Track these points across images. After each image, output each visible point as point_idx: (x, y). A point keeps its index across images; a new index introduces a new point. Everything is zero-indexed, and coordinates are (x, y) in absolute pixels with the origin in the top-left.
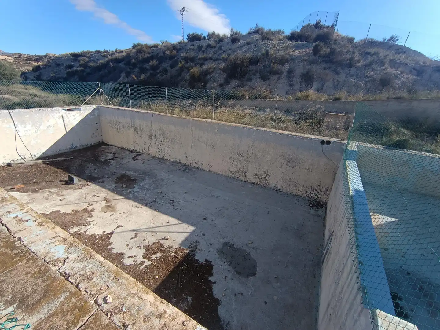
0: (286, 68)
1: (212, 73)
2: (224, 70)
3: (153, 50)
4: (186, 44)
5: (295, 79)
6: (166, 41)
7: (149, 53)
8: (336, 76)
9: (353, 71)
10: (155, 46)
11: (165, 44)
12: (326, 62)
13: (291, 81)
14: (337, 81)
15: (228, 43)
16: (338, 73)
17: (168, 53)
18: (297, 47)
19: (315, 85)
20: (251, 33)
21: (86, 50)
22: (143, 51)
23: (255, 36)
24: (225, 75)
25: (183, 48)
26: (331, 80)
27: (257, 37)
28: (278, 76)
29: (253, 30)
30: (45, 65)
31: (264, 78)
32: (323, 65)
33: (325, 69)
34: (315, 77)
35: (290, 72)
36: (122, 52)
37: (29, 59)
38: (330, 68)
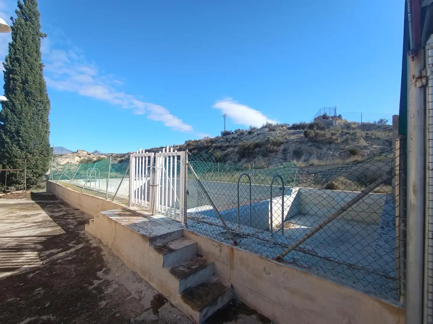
0: (282, 147)
1: (230, 155)
2: (238, 153)
3: (198, 143)
4: (220, 138)
5: (289, 155)
6: (207, 137)
7: (194, 146)
8: (319, 150)
9: (333, 146)
10: (199, 141)
11: (206, 139)
12: (312, 141)
13: (285, 156)
14: (320, 154)
15: (247, 135)
16: (321, 149)
17: (205, 144)
18: (294, 134)
19: (303, 158)
20: (264, 127)
21: (154, 147)
22: (190, 145)
23: (265, 129)
24: (238, 156)
25: (217, 141)
26: (315, 153)
27: (267, 129)
28: (275, 153)
29: (265, 125)
30: (127, 159)
31: (264, 156)
32: (310, 144)
33: (310, 146)
34: (304, 152)
35: (285, 150)
36: (177, 146)
37: (117, 156)
38: (314, 145)
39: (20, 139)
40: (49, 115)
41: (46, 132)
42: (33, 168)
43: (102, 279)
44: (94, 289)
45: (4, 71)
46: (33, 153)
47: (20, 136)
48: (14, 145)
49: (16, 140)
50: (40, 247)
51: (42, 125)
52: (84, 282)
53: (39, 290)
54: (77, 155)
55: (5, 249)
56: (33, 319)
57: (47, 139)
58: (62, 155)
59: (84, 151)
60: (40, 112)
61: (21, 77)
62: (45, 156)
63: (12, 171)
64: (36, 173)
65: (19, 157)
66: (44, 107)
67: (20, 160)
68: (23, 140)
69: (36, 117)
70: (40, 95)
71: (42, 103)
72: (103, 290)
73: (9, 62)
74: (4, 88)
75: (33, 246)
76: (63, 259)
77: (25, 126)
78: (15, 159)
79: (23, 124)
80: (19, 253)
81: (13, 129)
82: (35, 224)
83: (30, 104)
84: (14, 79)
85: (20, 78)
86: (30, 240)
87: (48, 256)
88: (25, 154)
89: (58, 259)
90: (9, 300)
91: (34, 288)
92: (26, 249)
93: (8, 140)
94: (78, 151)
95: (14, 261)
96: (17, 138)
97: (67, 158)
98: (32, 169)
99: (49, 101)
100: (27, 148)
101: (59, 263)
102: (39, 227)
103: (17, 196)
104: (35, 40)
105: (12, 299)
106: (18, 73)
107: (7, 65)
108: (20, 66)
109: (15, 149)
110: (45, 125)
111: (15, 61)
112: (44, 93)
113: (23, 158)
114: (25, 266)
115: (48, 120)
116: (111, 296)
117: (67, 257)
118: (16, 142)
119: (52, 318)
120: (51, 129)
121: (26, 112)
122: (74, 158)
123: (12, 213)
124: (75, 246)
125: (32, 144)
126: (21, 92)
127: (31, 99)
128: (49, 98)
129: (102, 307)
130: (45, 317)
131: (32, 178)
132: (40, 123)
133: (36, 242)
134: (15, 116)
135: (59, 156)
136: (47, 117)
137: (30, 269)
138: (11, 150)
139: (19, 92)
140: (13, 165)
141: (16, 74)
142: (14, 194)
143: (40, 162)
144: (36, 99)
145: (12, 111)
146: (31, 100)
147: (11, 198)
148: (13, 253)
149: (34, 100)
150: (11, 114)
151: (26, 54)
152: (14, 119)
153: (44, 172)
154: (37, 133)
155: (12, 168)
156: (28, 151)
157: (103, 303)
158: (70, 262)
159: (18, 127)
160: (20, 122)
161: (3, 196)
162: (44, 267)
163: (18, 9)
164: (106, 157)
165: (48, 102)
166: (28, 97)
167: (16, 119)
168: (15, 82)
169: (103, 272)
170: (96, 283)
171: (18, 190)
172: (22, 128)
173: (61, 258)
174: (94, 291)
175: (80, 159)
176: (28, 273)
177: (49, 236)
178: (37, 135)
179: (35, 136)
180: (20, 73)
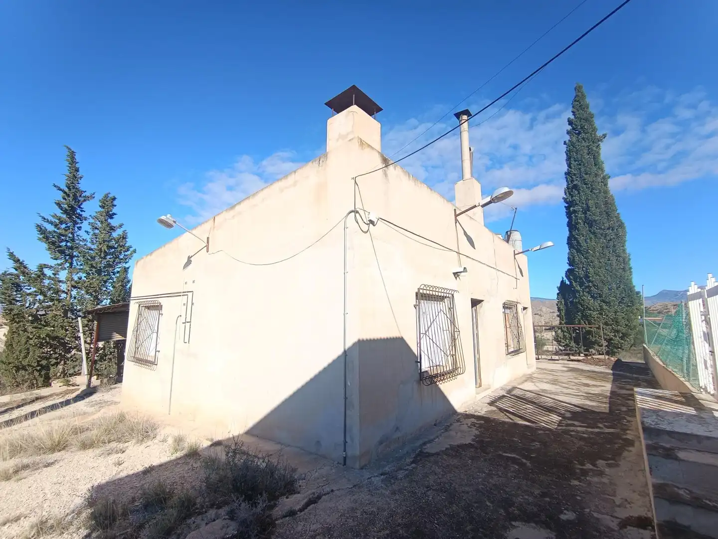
39: (591, 284)
40: (627, 243)
41: (624, 269)
42: (613, 324)
43: (597, 467)
44: (581, 469)
45: (565, 207)
46: (609, 303)
47: (590, 281)
48: (585, 293)
49: (587, 287)
50: (568, 415)
51: (617, 259)
52: (577, 459)
53: (537, 444)
55: (541, 406)
56: (517, 457)
57: (627, 279)
60: (611, 243)
61: (582, 206)
62: (628, 306)
63: (587, 327)
64: (618, 331)
65: (593, 309)
66: (616, 235)
67: (595, 313)
68: (594, 286)
69: (606, 251)
70: (608, 220)
71: (612, 230)
72: (588, 475)
73: (568, 194)
74: (568, 226)
75: (563, 412)
76: (578, 433)
77: (594, 267)
78: (589, 312)
79: (591, 264)
80: (548, 413)
81: (581, 274)
82: (586, 395)
83: (596, 236)
84: (575, 212)
85: (580, 208)
86: (566, 407)
87: (567, 425)
88: (599, 304)
89: (573, 431)
90: (515, 439)
91: (534, 441)
92: (556, 412)
93: (578, 288)
95: (538, 417)
96: (587, 285)
98: (611, 326)
99: (621, 222)
100: (601, 296)
101: (571, 435)
102: (587, 398)
103: (598, 363)
104: (592, 150)
105: (516, 439)
106: (578, 202)
107: (567, 198)
108: (579, 193)
109: (587, 298)
110: (621, 259)
111: (574, 190)
112: (612, 215)
113: (598, 311)
114: (542, 424)
115: (624, 250)
116: (590, 483)
117: (584, 433)
118: (587, 290)
119: (528, 464)
120: (632, 264)
121: (592, 248)
123: (576, 378)
124: (603, 428)
125: (605, 290)
126: (584, 224)
127: (596, 228)
128: (621, 218)
129: (572, 484)
130: (524, 461)
131: (614, 338)
132: (614, 259)
133: (569, 410)
134: (582, 257)
136: (623, 246)
137: (544, 427)
138: (583, 300)
139: (582, 225)
140: (587, 320)
141: (576, 204)
142: (595, 358)
143: (620, 315)
144: (603, 227)
145: (578, 251)
146: (596, 230)
147: (590, 364)
148: (543, 412)
149: (600, 228)
150: (578, 255)
151: (584, 175)
152: (581, 259)
153: (631, 330)
154: (611, 274)
155: (587, 323)
156: (603, 300)
157: (576, 483)
158: (582, 439)
159: (587, 269)
160: (588, 262)
161: (584, 359)
162: (555, 432)
163: (569, 128)
165: (621, 225)
166: (593, 228)
167: (584, 260)
168: (576, 214)
169: (606, 464)
170: (589, 466)
171: (600, 354)
172: (591, 270)
173: (577, 432)
174: (578, 471)
176: (541, 430)
177: (587, 409)
178: (611, 276)
179: (609, 278)
180: (580, 201)
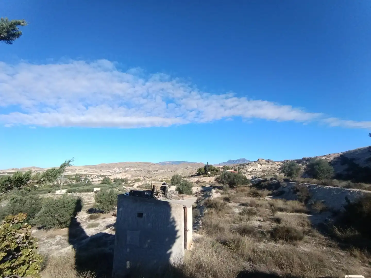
54: (259, 163)
58: (248, 164)
59: (263, 159)
94: (258, 160)
97: (252, 166)
122: (257, 166)
135: (246, 165)
164: (282, 163)
175: (261, 166)
